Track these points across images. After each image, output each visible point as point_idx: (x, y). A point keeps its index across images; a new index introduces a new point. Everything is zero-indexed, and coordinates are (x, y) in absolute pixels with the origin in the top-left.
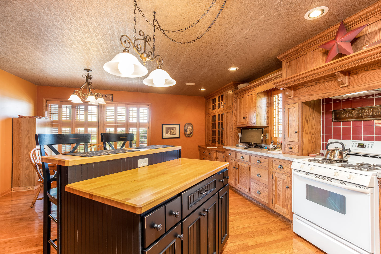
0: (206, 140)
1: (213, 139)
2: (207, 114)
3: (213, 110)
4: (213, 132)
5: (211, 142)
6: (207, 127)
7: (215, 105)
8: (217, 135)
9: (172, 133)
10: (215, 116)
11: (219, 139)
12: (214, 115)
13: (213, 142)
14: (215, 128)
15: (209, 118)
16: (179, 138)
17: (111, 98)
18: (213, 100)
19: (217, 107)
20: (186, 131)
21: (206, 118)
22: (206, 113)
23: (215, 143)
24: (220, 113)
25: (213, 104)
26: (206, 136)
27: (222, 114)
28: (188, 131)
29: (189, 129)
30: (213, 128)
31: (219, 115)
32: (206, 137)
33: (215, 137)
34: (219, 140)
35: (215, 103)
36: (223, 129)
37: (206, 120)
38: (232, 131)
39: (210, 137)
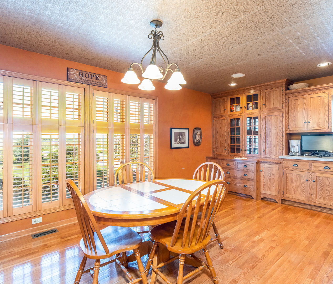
0: (213, 149)
1: (234, 148)
2: (217, 117)
3: (232, 111)
4: (232, 139)
5: (227, 152)
6: (217, 132)
8: (243, 143)
9: (181, 141)
10: (238, 119)
12: (235, 118)
15: (222, 121)
16: (188, 147)
17: (104, 82)
18: (232, 99)
19: (243, 108)
20: (195, 138)
21: (213, 122)
22: (213, 115)
23: (239, 153)
24: (252, 116)
28: (197, 138)
29: (198, 135)
30: (232, 135)
32: (213, 146)
33: (238, 145)
35: (239, 103)
36: (259, 135)
38: (282, 137)
39: (226, 145)
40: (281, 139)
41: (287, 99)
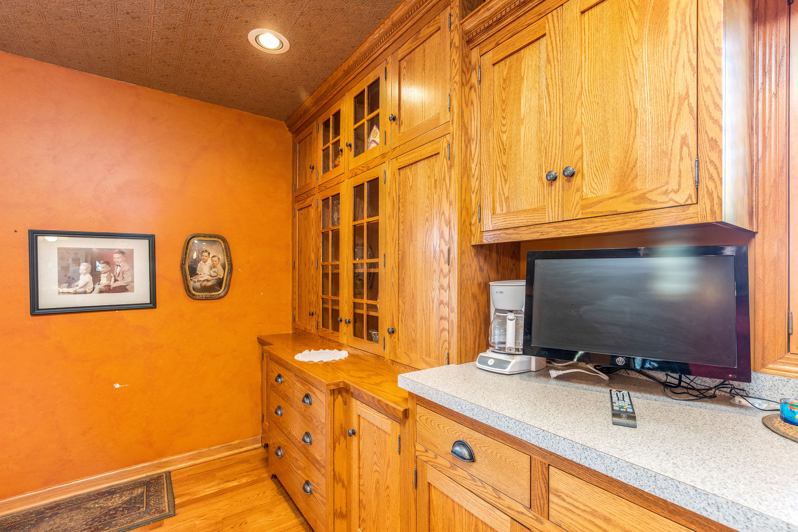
0: (294, 309)
1: (325, 310)
2: (300, 197)
3: (326, 169)
4: (325, 275)
5: (315, 323)
6: (300, 252)
7: (337, 144)
8: (346, 290)
9: (103, 281)
10: (337, 197)
11: (358, 311)
12: (329, 193)
13: (325, 325)
14: (336, 256)
15: (308, 211)
18: (326, 124)
19: (346, 149)
20: (193, 272)
21: (294, 217)
22: (294, 190)
23: (336, 328)
24: (364, 178)
25: (326, 140)
26: (293, 293)
27: (374, 184)
28: (206, 272)
29: (209, 262)
30: (325, 258)
31: (358, 189)
32: (293, 299)
33: (335, 298)
34: (357, 318)
35: (337, 132)
36: (380, 260)
37: (293, 224)
38: (446, 268)
39: (313, 298)
40: (445, 277)
41: (475, 69)
